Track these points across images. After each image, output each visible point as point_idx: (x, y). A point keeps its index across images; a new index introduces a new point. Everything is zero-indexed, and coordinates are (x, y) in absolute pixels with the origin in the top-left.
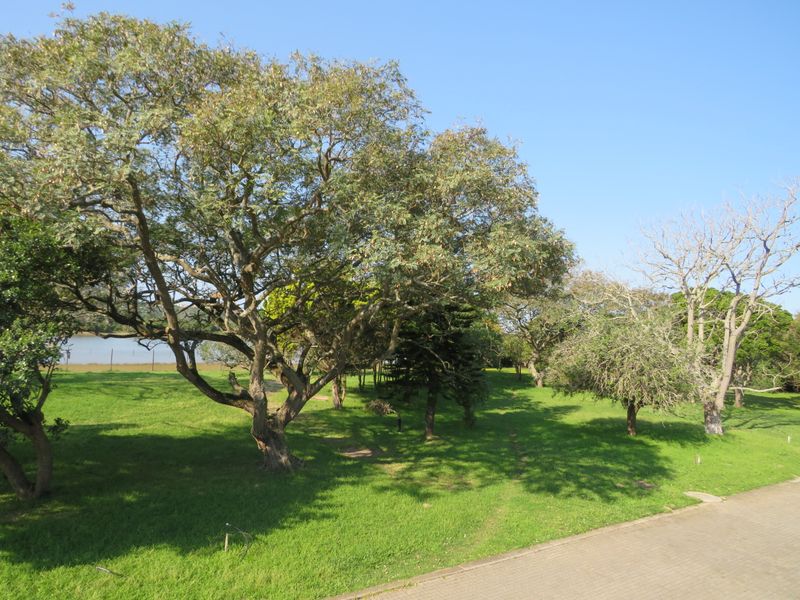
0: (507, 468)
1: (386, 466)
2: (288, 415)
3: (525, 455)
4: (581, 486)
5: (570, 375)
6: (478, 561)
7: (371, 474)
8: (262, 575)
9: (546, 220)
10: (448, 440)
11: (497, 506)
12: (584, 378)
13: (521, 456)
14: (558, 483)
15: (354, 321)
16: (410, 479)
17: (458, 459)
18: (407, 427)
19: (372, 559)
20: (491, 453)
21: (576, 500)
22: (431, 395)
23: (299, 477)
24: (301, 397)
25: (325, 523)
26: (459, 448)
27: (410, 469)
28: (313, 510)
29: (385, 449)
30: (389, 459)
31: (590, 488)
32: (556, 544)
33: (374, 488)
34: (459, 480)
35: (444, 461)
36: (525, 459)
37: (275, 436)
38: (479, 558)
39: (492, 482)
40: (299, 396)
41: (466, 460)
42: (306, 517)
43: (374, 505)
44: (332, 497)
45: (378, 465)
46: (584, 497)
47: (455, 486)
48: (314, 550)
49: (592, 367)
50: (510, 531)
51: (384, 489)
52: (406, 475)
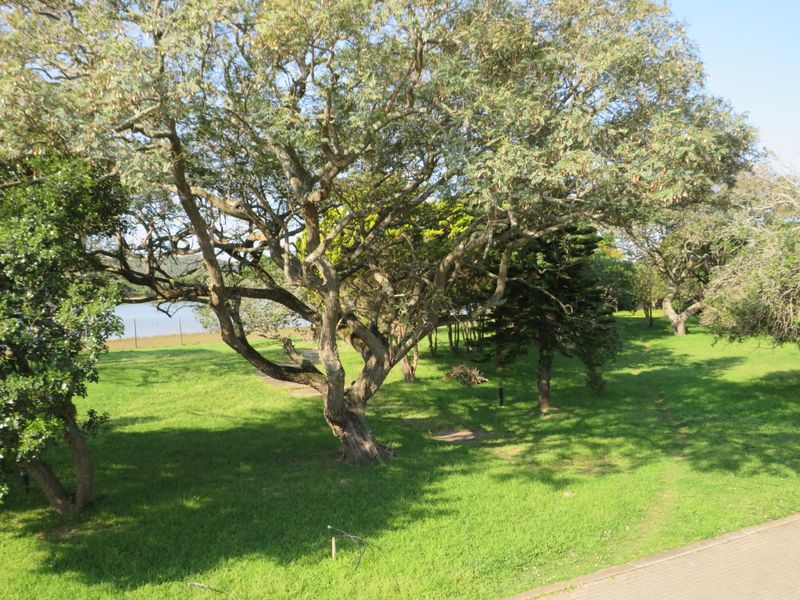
0: (663, 443)
1: (497, 450)
2: (367, 389)
3: (683, 425)
4: (768, 460)
5: (739, 313)
6: (651, 557)
7: (483, 460)
8: (387, 584)
9: (720, 101)
10: (571, 412)
11: (661, 490)
12: (760, 316)
13: (677, 427)
14: (736, 457)
15: (449, 258)
16: (537, 464)
17: (592, 435)
18: (509, 399)
19: (517, 560)
20: (638, 425)
21: (764, 477)
22: (545, 353)
23: (392, 468)
24: (383, 365)
25: (445, 521)
26: (589, 422)
27: (530, 451)
28: (425, 506)
29: (489, 429)
30: (499, 441)
31: (780, 462)
32: (749, 532)
33: (494, 477)
34: (599, 462)
35: (574, 439)
36: (684, 430)
37: (354, 418)
38: (651, 553)
39: (644, 461)
40: (380, 363)
41: (605, 436)
42: (419, 515)
43: (501, 497)
44: (443, 490)
45: (487, 449)
46: (776, 473)
47: (597, 469)
48: (441, 552)
49: (771, 299)
50: (686, 519)
51: (505, 478)
52: (529, 458)
